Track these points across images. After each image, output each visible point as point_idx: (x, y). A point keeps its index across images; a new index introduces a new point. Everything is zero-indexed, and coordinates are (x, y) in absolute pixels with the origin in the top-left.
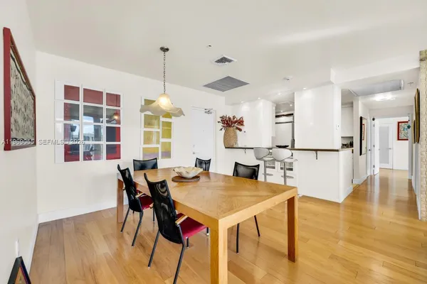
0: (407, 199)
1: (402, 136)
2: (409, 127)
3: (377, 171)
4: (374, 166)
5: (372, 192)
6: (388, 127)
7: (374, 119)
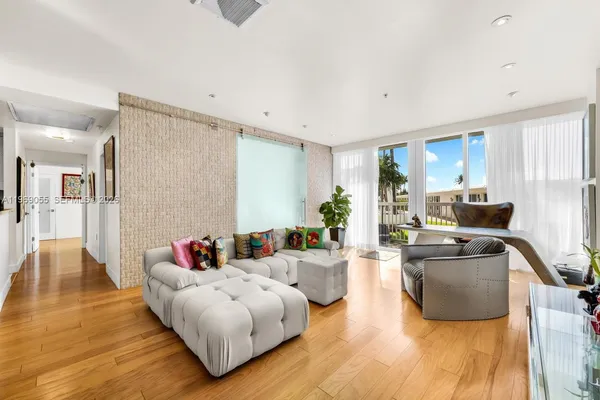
0: (80, 275)
1: (68, 194)
2: (82, 181)
3: (37, 245)
4: (33, 239)
5: (31, 280)
6: (49, 180)
7: (33, 165)
